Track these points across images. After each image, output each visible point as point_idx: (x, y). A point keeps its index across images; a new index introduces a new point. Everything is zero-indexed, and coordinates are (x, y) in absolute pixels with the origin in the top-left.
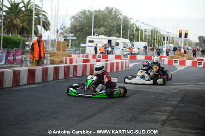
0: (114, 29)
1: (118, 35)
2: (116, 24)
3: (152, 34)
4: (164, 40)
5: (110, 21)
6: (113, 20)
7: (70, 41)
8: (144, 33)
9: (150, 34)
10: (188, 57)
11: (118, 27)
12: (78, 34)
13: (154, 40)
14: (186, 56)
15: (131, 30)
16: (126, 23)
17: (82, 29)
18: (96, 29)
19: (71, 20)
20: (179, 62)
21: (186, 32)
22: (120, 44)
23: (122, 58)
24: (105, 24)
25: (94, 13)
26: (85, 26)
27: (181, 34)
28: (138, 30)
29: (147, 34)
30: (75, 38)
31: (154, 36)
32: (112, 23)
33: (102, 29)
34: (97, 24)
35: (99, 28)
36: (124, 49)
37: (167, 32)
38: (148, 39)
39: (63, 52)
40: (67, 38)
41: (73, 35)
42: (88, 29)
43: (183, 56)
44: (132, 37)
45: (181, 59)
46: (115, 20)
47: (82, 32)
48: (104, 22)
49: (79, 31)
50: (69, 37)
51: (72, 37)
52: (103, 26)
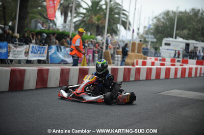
5: (195, 24)
6: (199, 23)
7: (150, 43)
12: (158, 36)
17: (164, 30)
18: (178, 32)
19: (152, 20)
24: (189, 26)
25: (177, 14)
26: (167, 28)
30: (155, 40)
32: (197, 25)
33: (186, 32)
34: (180, 26)
35: (182, 30)
39: (138, 54)
40: (147, 39)
41: (153, 36)
42: (170, 31)
47: (164, 34)
49: (161, 33)
50: (148, 38)
51: (151, 38)
52: (186, 28)
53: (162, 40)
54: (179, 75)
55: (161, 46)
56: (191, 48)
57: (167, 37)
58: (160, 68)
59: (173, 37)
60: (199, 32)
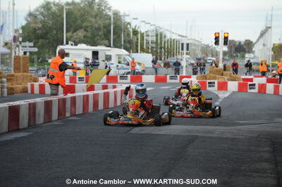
0: (100, 33)
1: (106, 42)
2: (102, 24)
3: (157, 39)
4: (182, 49)
5: (93, 20)
6: (98, 18)
7: (28, 54)
8: (145, 38)
9: (154, 39)
10: (231, 76)
11: (105, 30)
12: (40, 43)
13: (161, 48)
14: (226, 75)
15: (126, 33)
16: (119, 22)
17: (47, 33)
18: (70, 34)
19: (26, 19)
20: (216, 85)
21: (226, 35)
22: (113, 58)
23: (119, 81)
24: (84, 24)
25: (65, 7)
26: (51, 29)
27: (217, 39)
29: (150, 39)
30: (36, 50)
31: (161, 43)
32: (96, 22)
33: (81, 33)
34: (71, 26)
35: (75, 31)
36: (119, 65)
37: (179, 36)
38: (152, 48)
39: (25, 74)
41: (32, 44)
42: (57, 34)
43: (222, 75)
44: (128, 45)
45: (220, 80)
46: (101, 18)
47: (47, 39)
48: (83, 22)
49: (42, 38)
51: (30, 47)
52: (81, 28)
60: (101, 33)
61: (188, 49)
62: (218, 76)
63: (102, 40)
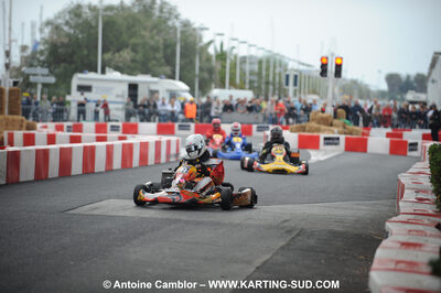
1: (168, 69)
2: (162, 41)
3: (260, 68)
4: (287, 84)
5: (146, 34)
6: (155, 31)
7: (40, 87)
8: (238, 66)
9: (256, 68)
10: (344, 127)
11: (169, 51)
12: (61, 69)
13: (267, 83)
15: (204, 58)
16: (191, 39)
17: (72, 54)
18: (108, 56)
19: (41, 31)
21: (339, 62)
23: (176, 132)
24: (133, 41)
26: (80, 47)
27: (324, 67)
28: (222, 56)
29: (247, 68)
30: (52, 80)
32: (152, 38)
33: (126, 55)
34: (112, 43)
35: (118, 50)
38: (251, 82)
40: (32, 79)
41: (46, 71)
42: (88, 55)
43: (331, 125)
44: (206, 75)
45: (326, 133)
46: (160, 31)
47: (72, 62)
48: (130, 37)
49: (64, 61)
50: (34, 75)
51: (43, 75)
52: (127, 46)
53: (71, 78)
54: (117, 163)
55: (69, 93)
56: (142, 95)
57: (81, 72)
58: (71, 149)
59: (96, 71)
60: (159, 55)
61: (295, 84)
62: (323, 127)
63: (161, 65)
